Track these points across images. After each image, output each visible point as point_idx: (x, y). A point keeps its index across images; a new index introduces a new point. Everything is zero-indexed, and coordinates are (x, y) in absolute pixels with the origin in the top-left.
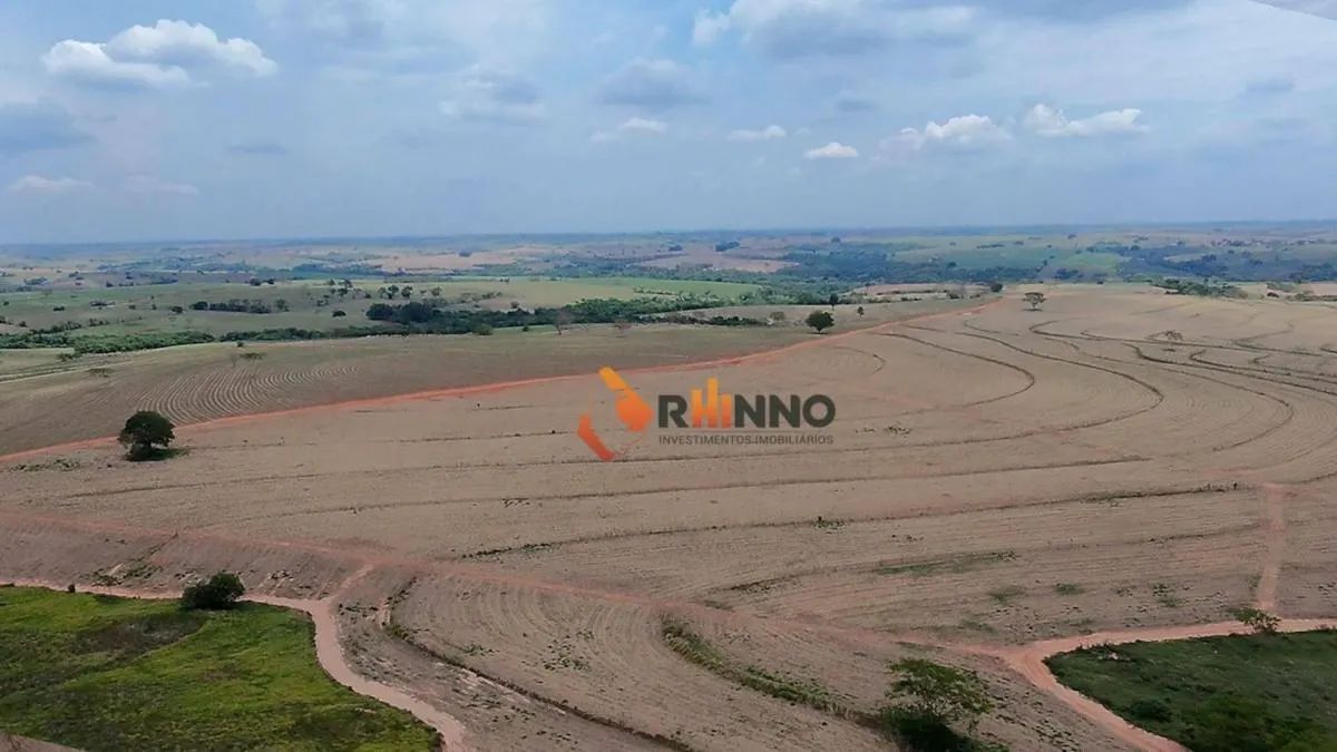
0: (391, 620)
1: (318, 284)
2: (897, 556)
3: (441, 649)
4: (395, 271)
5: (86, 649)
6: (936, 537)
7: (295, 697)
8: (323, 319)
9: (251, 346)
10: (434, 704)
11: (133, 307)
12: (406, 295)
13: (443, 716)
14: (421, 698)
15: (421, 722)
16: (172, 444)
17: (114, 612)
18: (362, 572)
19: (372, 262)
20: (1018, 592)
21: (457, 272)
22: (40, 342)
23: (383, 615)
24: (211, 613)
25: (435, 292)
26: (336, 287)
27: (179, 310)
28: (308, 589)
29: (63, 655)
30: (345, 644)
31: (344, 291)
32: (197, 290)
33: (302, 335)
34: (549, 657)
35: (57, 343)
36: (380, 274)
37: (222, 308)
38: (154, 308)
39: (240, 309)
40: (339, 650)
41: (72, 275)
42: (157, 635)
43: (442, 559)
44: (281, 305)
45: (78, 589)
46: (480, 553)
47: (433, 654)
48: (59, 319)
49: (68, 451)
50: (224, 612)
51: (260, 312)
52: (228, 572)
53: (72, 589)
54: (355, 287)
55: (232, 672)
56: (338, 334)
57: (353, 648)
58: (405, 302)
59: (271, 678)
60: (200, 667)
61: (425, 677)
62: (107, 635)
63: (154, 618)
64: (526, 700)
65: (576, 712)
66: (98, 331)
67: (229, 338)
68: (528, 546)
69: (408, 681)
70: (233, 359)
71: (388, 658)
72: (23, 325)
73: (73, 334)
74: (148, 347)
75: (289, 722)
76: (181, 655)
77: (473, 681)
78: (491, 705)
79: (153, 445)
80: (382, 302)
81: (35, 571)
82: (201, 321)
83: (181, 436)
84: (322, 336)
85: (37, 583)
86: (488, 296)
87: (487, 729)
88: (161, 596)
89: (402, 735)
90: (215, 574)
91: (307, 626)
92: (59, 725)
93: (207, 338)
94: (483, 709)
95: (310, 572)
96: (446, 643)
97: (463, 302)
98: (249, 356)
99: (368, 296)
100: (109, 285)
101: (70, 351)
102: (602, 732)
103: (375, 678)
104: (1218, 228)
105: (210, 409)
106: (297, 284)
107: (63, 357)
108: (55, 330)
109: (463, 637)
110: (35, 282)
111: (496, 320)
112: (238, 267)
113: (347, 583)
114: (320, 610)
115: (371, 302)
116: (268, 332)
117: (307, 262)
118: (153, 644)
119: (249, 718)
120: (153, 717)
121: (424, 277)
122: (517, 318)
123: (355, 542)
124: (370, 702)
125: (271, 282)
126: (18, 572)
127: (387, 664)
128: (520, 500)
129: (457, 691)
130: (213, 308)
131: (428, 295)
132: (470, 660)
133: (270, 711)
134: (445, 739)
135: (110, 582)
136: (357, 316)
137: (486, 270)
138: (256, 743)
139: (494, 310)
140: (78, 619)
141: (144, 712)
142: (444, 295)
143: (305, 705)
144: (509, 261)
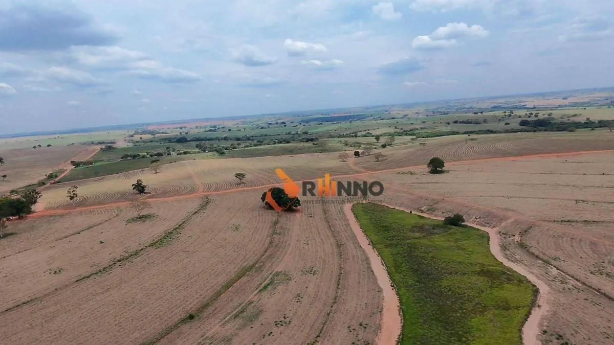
0: (520, 240)
1: (499, 113)
3: (541, 256)
4: (533, 107)
5: (413, 232)
7: (481, 261)
8: (501, 126)
9: (473, 136)
10: (537, 276)
11: (434, 123)
12: (536, 116)
13: (540, 282)
14: (532, 273)
15: (530, 281)
16: (444, 169)
17: (422, 222)
18: (509, 221)
19: (522, 104)
21: (560, 106)
22: (406, 135)
23: (517, 238)
24: (453, 227)
25: (550, 115)
26: (507, 114)
27: (449, 124)
28: (487, 224)
29: (408, 232)
30: (501, 247)
31: (510, 115)
32: (456, 116)
33: (492, 132)
34: (592, 269)
35: (411, 135)
36: (526, 108)
37: (463, 122)
38: (441, 123)
39: (470, 123)
40: (498, 248)
41: (416, 113)
42: (435, 231)
43: (544, 221)
44: (485, 121)
45: (413, 212)
46: (562, 221)
47: (537, 257)
48: (412, 127)
49: (412, 169)
50: (457, 227)
51: (477, 124)
52: (460, 214)
53: (411, 212)
54: (515, 114)
55: (459, 248)
56: (507, 131)
57: (504, 248)
58: (536, 119)
59: (472, 252)
60: (447, 244)
61: (533, 265)
62: (421, 228)
63: (434, 225)
64: (580, 285)
65: (604, 294)
66: (424, 131)
67: (465, 133)
68: (586, 221)
69: (526, 265)
70: (466, 140)
71: (518, 255)
72: (402, 129)
73: (416, 132)
74: (438, 136)
75: (478, 269)
76: (442, 239)
77: (554, 272)
78: (562, 283)
79: (438, 169)
80: (525, 119)
81: (401, 205)
82: (456, 128)
83: (447, 166)
84: (500, 132)
85: (401, 209)
86: (575, 115)
87: (560, 292)
88: (437, 219)
89: (522, 285)
90: (455, 213)
91: (486, 237)
92: (405, 253)
93: (458, 133)
94: (558, 283)
95: (490, 218)
96: (544, 254)
97: (562, 118)
98: (472, 139)
99: (520, 117)
100: (427, 116)
101: (414, 137)
103: (512, 261)
105: (457, 158)
106: (492, 113)
107: (412, 139)
108: (411, 130)
109: (553, 253)
110: (406, 116)
111: (578, 125)
112: (470, 108)
113: (503, 224)
114: (492, 233)
115: (520, 119)
116: (480, 131)
117: (496, 105)
118: (434, 234)
119: (464, 265)
120: (432, 257)
121: (546, 109)
122: (589, 125)
123: (506, 209)
124: (509, 269)
125: (481, 113)
126: (396, 204)
127: (517, 257)
128: (584, 201)
129: (547, 273)
130: (461, 123)
131: (546, 116)
132: (553, 262)
133: (471, 264)
134: (540, 291)
135: (422, 212)
136: (514, 124)
137: (574, 105)
138: (466, 274)
139: (578, 121)
140: (413, 222)
141: (430, 255)
142: (553, 116)
143: (484, 265)
144: (587, 100)
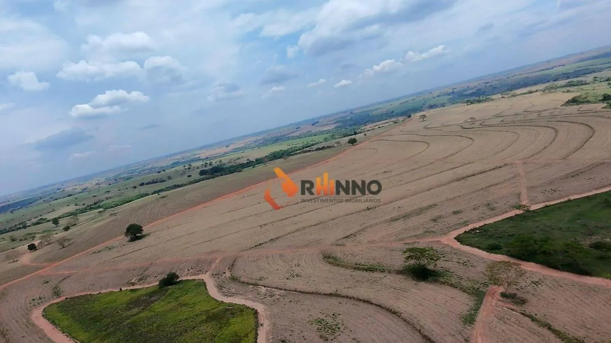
0: (231, 275)
1: (180, 168)
2: (397, 214)
3: (250, 281)
4: (206, 157)
5: (130, 309)
6: (408, 205)
7: (205, 309)
8: (185, 179)
9: (162, 194)
10: (252, 300)
11: (119, 190)
12: (211, 165)
13: (256, 304)
14: (247, 299)
15: (249, 307)
16: (144, 233)
17: (135, 295)
18: (217, 261)
19: (197, 156)
20: (440, 217)
21: (226, 153)
22: (91, 209)
23: (228, 274)
24: (170, 287)
25: (220, 162)
26: (187, 167)
27: (135, 187)
28: (200, 271)
29: (123, 312)
30: (217, 287)
31: (189, 168)
32: (140, 179)
33: (178, 186)
34: (287, 276)
35: (97, 208)
36: (201, 159)
37: (149, 183)
38: (127, 189)
39: (156, 182)
40: (216, 290)
41: (96, 184)
42: (153, 299)
43: (243, 251)
44: (169, 178)
45: (123, 289)
46: (256, 246)
47: (248, 283)
48: (96, 199)
49: (109, 243)
50: (174, 286)
51: (163, 182)
52: (172, 272)
53: (121, 290)
54: (193, 166)
55: (182, 305)
56: (191, 183)
57: (220, 287)
58: (211, 167)
59: (195, 304)
60: (170, 306)
61: (247, 292)
62: (136, 302)
63: (150, 293)
64: (283, 292)
65: (300, 291)
66: (110, 201)
67: (154, 193)
68: (271, 240)
69: (241, 294)
70: (157, 200)
71: (233, 288)
72: (84, 204)
73: (102, 204)
74: (128, 202)
75: (204, 317)
76: (163, 303)
77: (263, 290)
78: (271, 296)
79: (137, 235)
80: (203, 169)
81: (107, 286)
82: (143, 190)
83: (146, 230)
84: (186, 185)
85: (109, 290)
86: (238, 159)
87: (272, 305)
88: (152, 285)
89: (243, 313)
90: (168, 273)
91: (203, 284)
92: (127, 336)
93: (147, 195)
94: (269, 298)
95: (199, 266)
96: (251, 279)
97: (230, 162)
98: (163, 197)
99: (198, 168)
100: (110, 184)
101: (101, 209)
102: (311, 297)
103: (230, 296)
104: (480, 79)
105: (153, 219)
106: (173, 169)
107: (100, 212)
108: (95, 204)
109: (257, 275)
110: (84, 189)
111: (243, 166)
112: (152, 168)
113: (213, 266)
114: (206, 277)
115: (199, 170)
116: (167, 188)
117: (175, 161)
118: (153, 302)
119: (191, 319)
120: (158, 326)
121: (215, 157)
122: (250, 164)
123: (213, 252)
124: (230, 305)
125: (164, 171)
126: (101, 288)
127: (233, 290)
128: (265, 225)
129: (259, 294)
130: (147, 184)
131: (218, 163)
132: (260, 283)
133: (197, 315)
134: (259, 311)
135: (133, 284)
136: (196, 175)
137: (236, 150)
138: (195, 327)
139: (242, 163)
140: (126, 299)
141: (155, 325)
142: (223, 162)
143: (208, 310)
144: (243, 145)
